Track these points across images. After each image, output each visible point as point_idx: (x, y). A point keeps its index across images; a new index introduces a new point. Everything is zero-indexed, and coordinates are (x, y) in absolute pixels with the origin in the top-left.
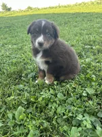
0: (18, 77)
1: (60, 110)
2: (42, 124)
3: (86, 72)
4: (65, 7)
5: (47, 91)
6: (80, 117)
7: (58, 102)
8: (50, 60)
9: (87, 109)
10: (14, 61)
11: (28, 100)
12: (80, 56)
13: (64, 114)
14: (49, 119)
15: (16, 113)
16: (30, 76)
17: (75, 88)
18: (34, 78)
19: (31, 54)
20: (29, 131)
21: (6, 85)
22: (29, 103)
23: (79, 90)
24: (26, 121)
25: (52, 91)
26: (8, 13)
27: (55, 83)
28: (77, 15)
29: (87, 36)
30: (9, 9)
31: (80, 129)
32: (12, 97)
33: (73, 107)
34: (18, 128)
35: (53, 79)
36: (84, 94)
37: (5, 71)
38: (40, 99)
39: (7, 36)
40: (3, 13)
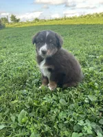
0: (22, 82)
1: (62, 115)
2: (43, 128)
3: (89, 80)
4: (71, 19)
5: (50, 97)
6: (81, 123)
7: (60, 107)
9: (89, 116)
10: (20, 67)
11: (30, 105)
12: (84, 65)
13: (65, 120)
14: (50, 124)
15: (19, 116)
16: (34, 82)
17: (77, 95)
18: (38, 84)
19: (36, 62)
20: (30, 133)
21: (11, 90)
22: (32, 108)
23: (81, 96)
24: (28, 124)
25: (54, 97)
26: (16, 24)
27: (58, 89)
28: (82, 26)
29: (91, 46)
30: (18, 21)
31: (81, 134)
32: (16, 101)
33: (74, 113)
34: (19, 131)
35: (56, 85)
36: (86, 101)
37: (10, 77)
38: (42, 104)
39: (14, 44)
40: (12, 24)
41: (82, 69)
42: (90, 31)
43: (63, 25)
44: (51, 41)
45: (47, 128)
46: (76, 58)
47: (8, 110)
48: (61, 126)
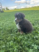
1: (26, 43)
4: (28, 8)
5: (21, 36)
6: (33, 45)
7: (25, 40)
8: (21, 26)
9: (36, 43)
10: (10, 26)
11: (14, 39)
12: (34, 25)
13: (27, 44)
15: (10, 43)
16: (15, 31)
18: (17, 32)
20: (14, 49)
21: (7, 34)
22: (15, 40)
23: (33, 36)
24: (13, 46)
25: (23, 36)
27: (24, 34)
29: (36, 18)
30: (8, 9)
31: (33, 49)
32: (9, 38)
33: (30, 42)
34: (10, 48)
36: (35, 38)
39: (7, 18)
40: (6, 11)
41: (33, 26)
42: (36, 12)
43: (25, 11)
44: (19, 16)
45: (20, 47)
46: (30, 22)
47: (6, 41)
48: (25, 47)
